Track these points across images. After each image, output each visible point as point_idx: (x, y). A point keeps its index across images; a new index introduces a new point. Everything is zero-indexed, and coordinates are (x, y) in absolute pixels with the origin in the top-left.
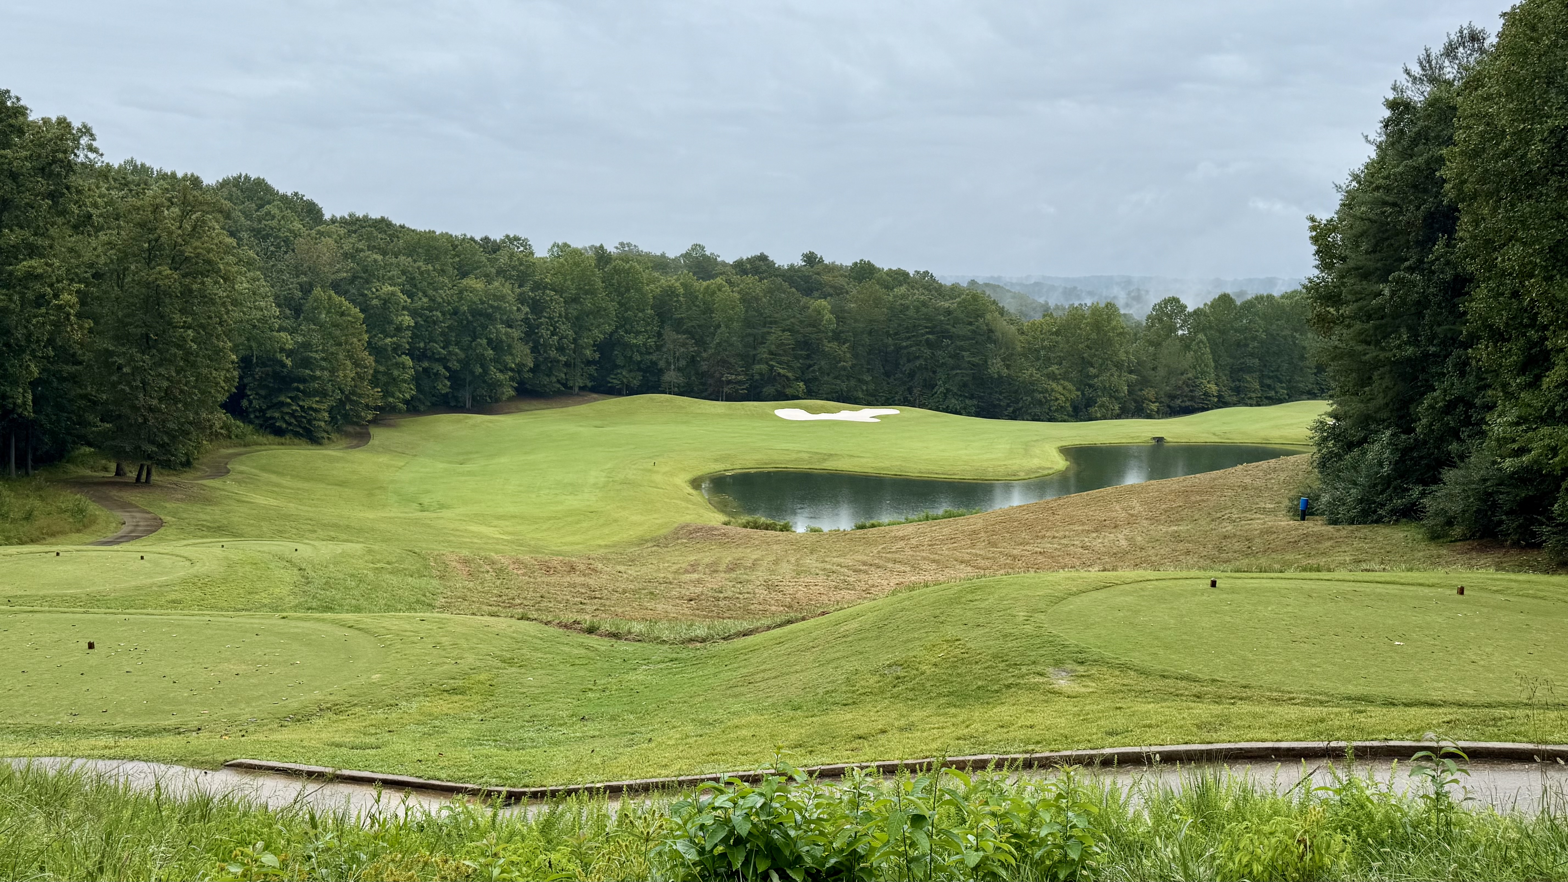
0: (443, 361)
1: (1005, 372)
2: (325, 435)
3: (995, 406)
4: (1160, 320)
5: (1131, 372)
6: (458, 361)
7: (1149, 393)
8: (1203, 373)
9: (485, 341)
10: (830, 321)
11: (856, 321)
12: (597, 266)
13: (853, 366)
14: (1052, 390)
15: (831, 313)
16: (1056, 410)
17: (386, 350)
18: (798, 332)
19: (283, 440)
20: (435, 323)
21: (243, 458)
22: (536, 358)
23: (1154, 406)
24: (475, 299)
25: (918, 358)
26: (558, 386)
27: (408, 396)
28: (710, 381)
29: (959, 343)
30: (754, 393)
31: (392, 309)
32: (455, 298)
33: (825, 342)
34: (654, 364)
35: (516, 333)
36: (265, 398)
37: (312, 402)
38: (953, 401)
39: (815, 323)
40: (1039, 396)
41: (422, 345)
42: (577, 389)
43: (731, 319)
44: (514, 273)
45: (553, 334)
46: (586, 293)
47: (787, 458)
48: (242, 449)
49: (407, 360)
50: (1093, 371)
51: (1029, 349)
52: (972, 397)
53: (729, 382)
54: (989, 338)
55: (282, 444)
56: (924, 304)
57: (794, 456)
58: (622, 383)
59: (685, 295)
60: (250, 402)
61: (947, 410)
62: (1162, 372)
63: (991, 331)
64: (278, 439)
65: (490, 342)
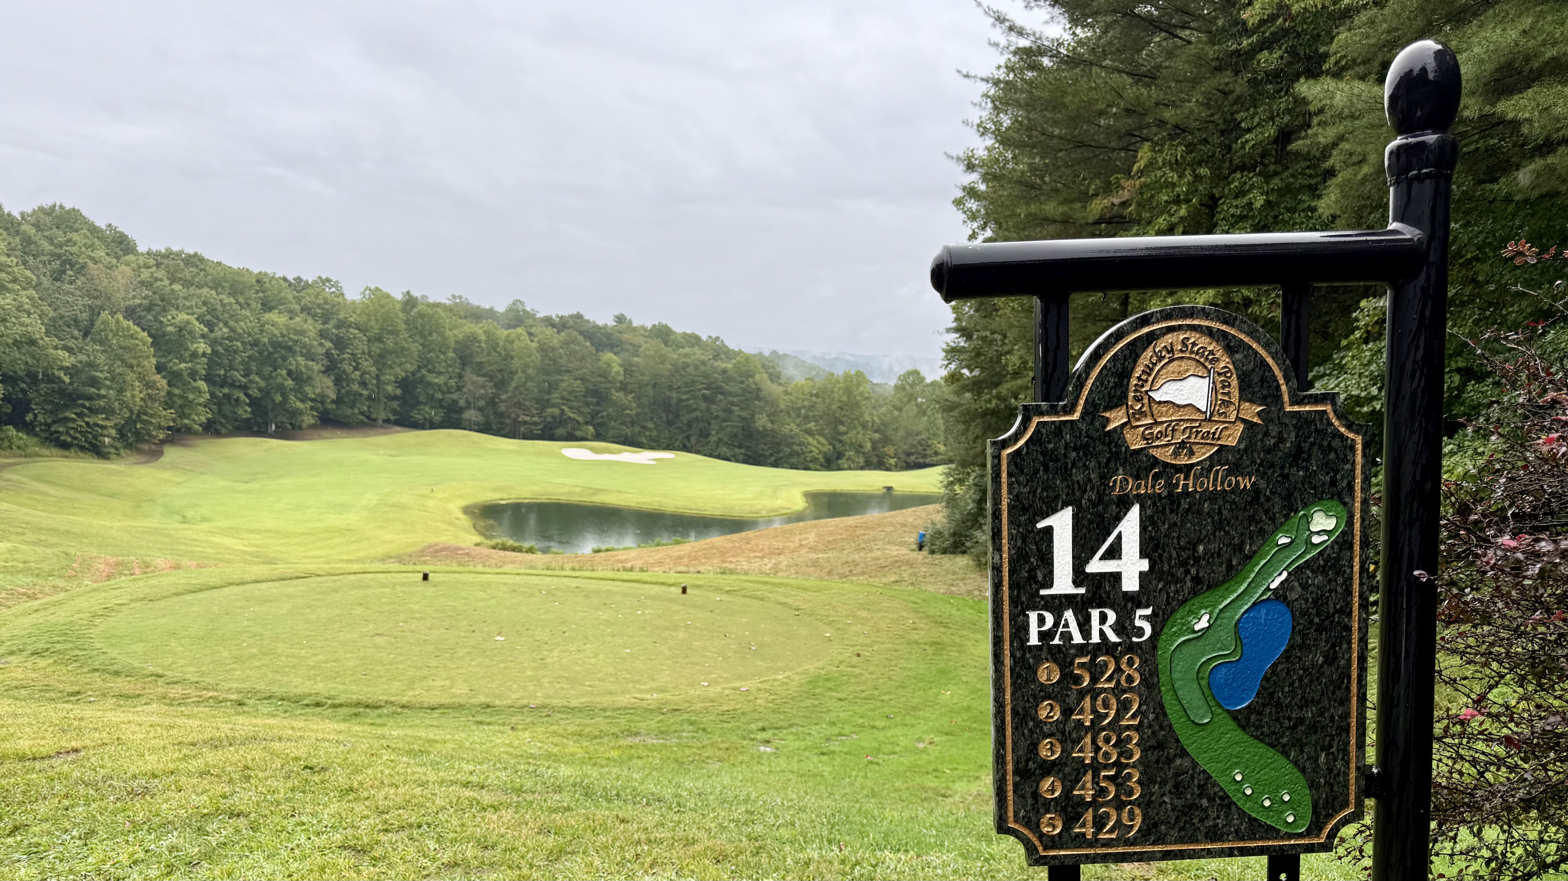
0: (244, 388)
1: (769, 426)
2: (113, 451)
3: (761, 455)
4: (904, 389)
5: (876, 431)
6: (259, 389)
7: (890, 450)
8: (935, 435)
9: (284, 372)
10: (618, 373)
11: (642, 374)
12: (404, 310)
13: (638, 414)
14: (809, 444)
15: (621, 366)
16: (811, 461)
17: (181, 375)
18: (588, 381)
19: (67, 453)
20: (236, 352)
21: (18, 467)
22: (339, 391)
23: (892, 461)
24: (276, 332)
25: (695, 410)
26: (362, 417)
27: (203, 419)
28: (508, 421)
29: (730, 399)
30: (548, 433)
31: (187, 336)
32: (256, 330)
33: (613, 391)
34: (455, 402)
35: (316, 367)
36: (51, 412)
37: (99, 419)
38: (725, 449)
39: (604, 374)
40: (796, 448)
41: (222, 372)
42: (380, 422)
43: (526, 366)
44: (319, 311)
45: (356, 369)
46: (390, 333)
47: (561, 490)
48: (23, 460)
49: (203, 385)
50: (842, 429)
51: (793, 408)
52: (740, 447)
53: (525, 423)
54: (758, 395)
55: (66, 457)
56: (704, 363)
57: (567, 489)
58: (425, 418)
59: (486, 342)
60: (36, 416)
61: (718, 457)
62: (901, 433)
63: (759, 390)
64: (62, 452)
65: (290, 373)
